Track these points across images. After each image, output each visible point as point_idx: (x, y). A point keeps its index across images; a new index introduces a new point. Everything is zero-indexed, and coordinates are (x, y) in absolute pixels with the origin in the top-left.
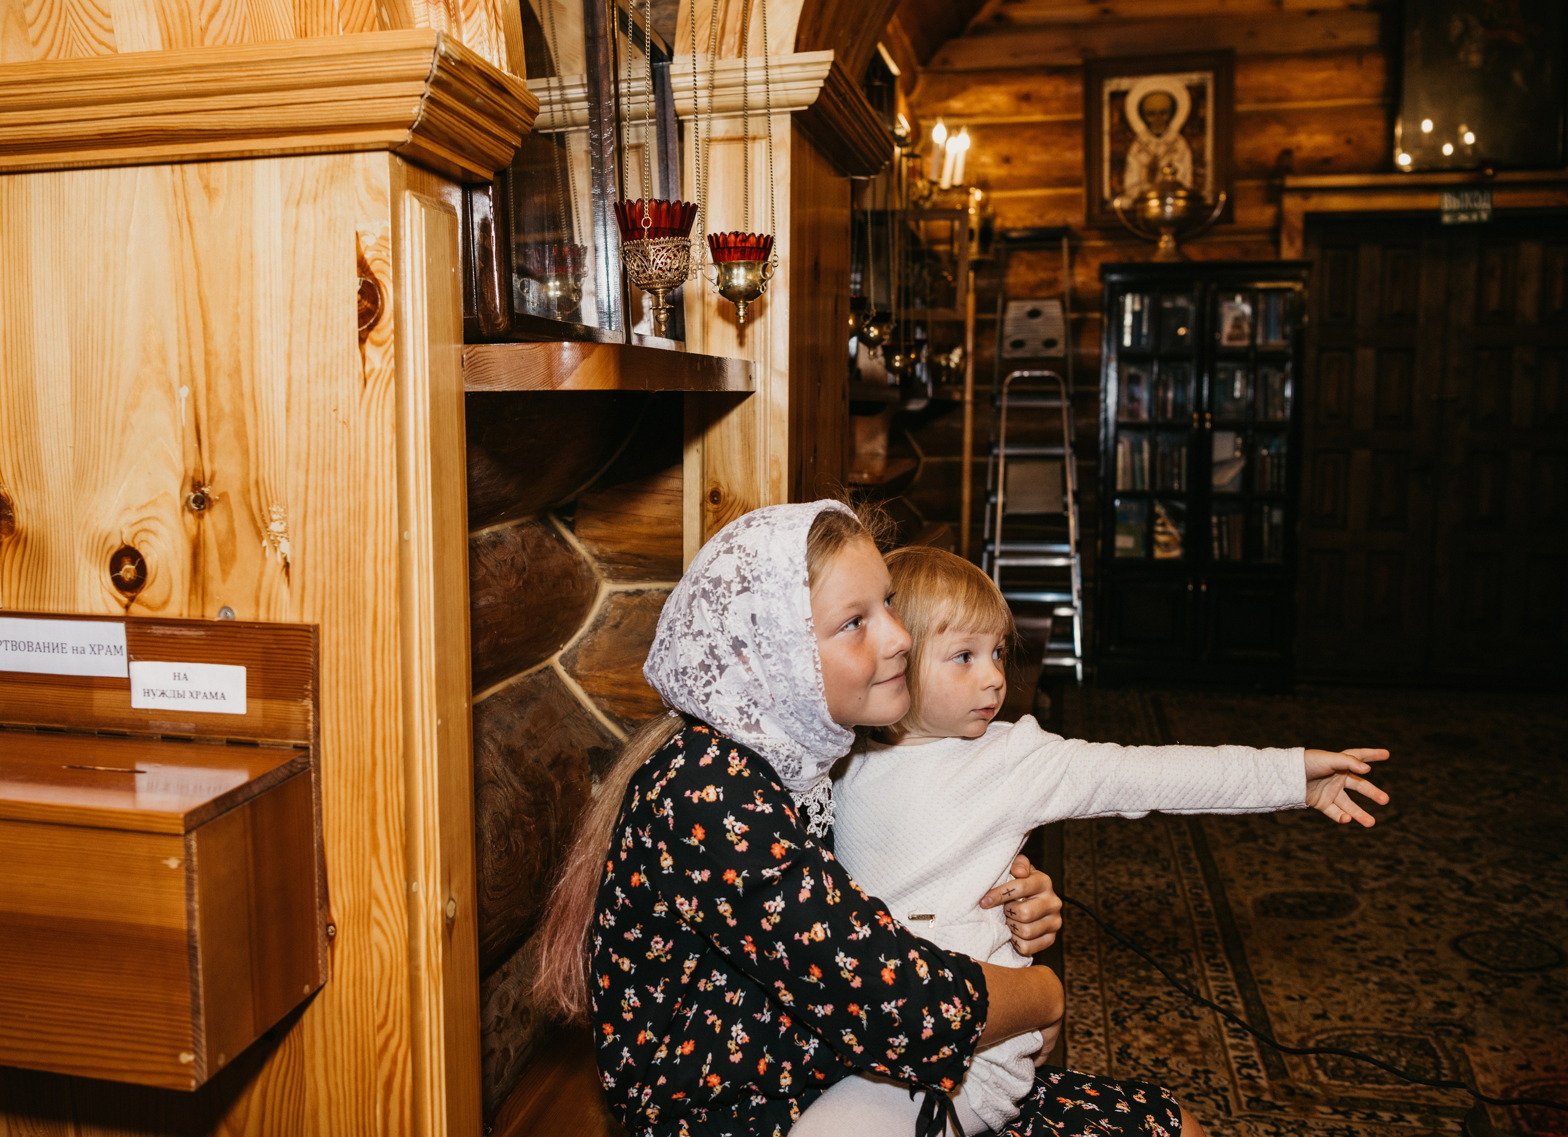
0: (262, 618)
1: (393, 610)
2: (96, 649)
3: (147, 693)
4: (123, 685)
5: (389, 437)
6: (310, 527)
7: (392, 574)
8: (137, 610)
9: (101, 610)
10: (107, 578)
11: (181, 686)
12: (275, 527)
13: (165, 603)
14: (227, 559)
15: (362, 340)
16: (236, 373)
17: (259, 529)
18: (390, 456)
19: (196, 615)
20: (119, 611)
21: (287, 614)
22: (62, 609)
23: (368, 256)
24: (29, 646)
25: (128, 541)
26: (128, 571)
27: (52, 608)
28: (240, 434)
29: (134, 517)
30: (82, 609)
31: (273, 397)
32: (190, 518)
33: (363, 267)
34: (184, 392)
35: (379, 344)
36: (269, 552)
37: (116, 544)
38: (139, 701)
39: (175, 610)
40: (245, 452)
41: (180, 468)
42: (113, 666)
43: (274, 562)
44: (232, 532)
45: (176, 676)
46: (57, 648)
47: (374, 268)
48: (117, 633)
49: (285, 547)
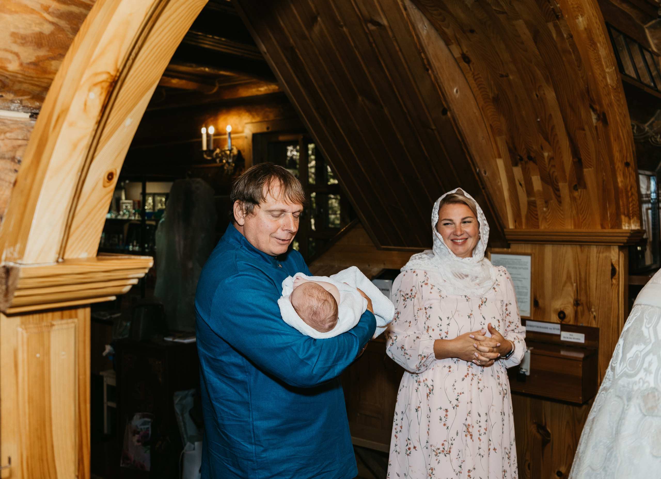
0: (589, 325)
1: (616, 326)
2: (554, 329)
3: (564, 337)
4: (559, 336)
5: (616, 296)
6: (600, 311)
7: (616, 320)
8: (563, 322)
9: (556, 322)
10: (557, 317)
11: (571, 337)
12: (593, 310)
13: (569, 321)
14: (583, 314)
15: (612, 278)
16: (586, 282)
17: (589, 309)
18: (616, 299)
19: (575, 324)
20: (559, 322)
21: (594, 325)
22: (548, 321)
23: (613, 263)
24: (541, 327)
25: (562, 309)
26: (562, 315)
27: (545, 320)
28: (586, 293)
29: (563, 306)
30: (552, 321)
31: (593, 286)
32: (575, 307)
33: (612, 265)
34: (575, 285)
35: (615, 279)
36: (591, 314)
37: (559, 310)
38: (562, 339)
39: (571, 323)
40: (587, 296)
41: (573, 297)
42: (558, 332)
43: (592, 316)
44: (583, 310)
45: (570, 335)
46: (546, 328)
47: (615, 265)
48: (558, 326)
49: (594, 313)
